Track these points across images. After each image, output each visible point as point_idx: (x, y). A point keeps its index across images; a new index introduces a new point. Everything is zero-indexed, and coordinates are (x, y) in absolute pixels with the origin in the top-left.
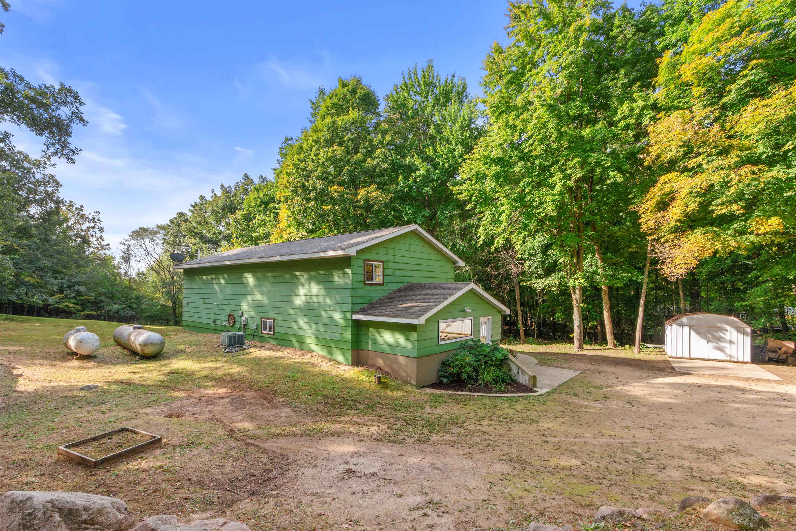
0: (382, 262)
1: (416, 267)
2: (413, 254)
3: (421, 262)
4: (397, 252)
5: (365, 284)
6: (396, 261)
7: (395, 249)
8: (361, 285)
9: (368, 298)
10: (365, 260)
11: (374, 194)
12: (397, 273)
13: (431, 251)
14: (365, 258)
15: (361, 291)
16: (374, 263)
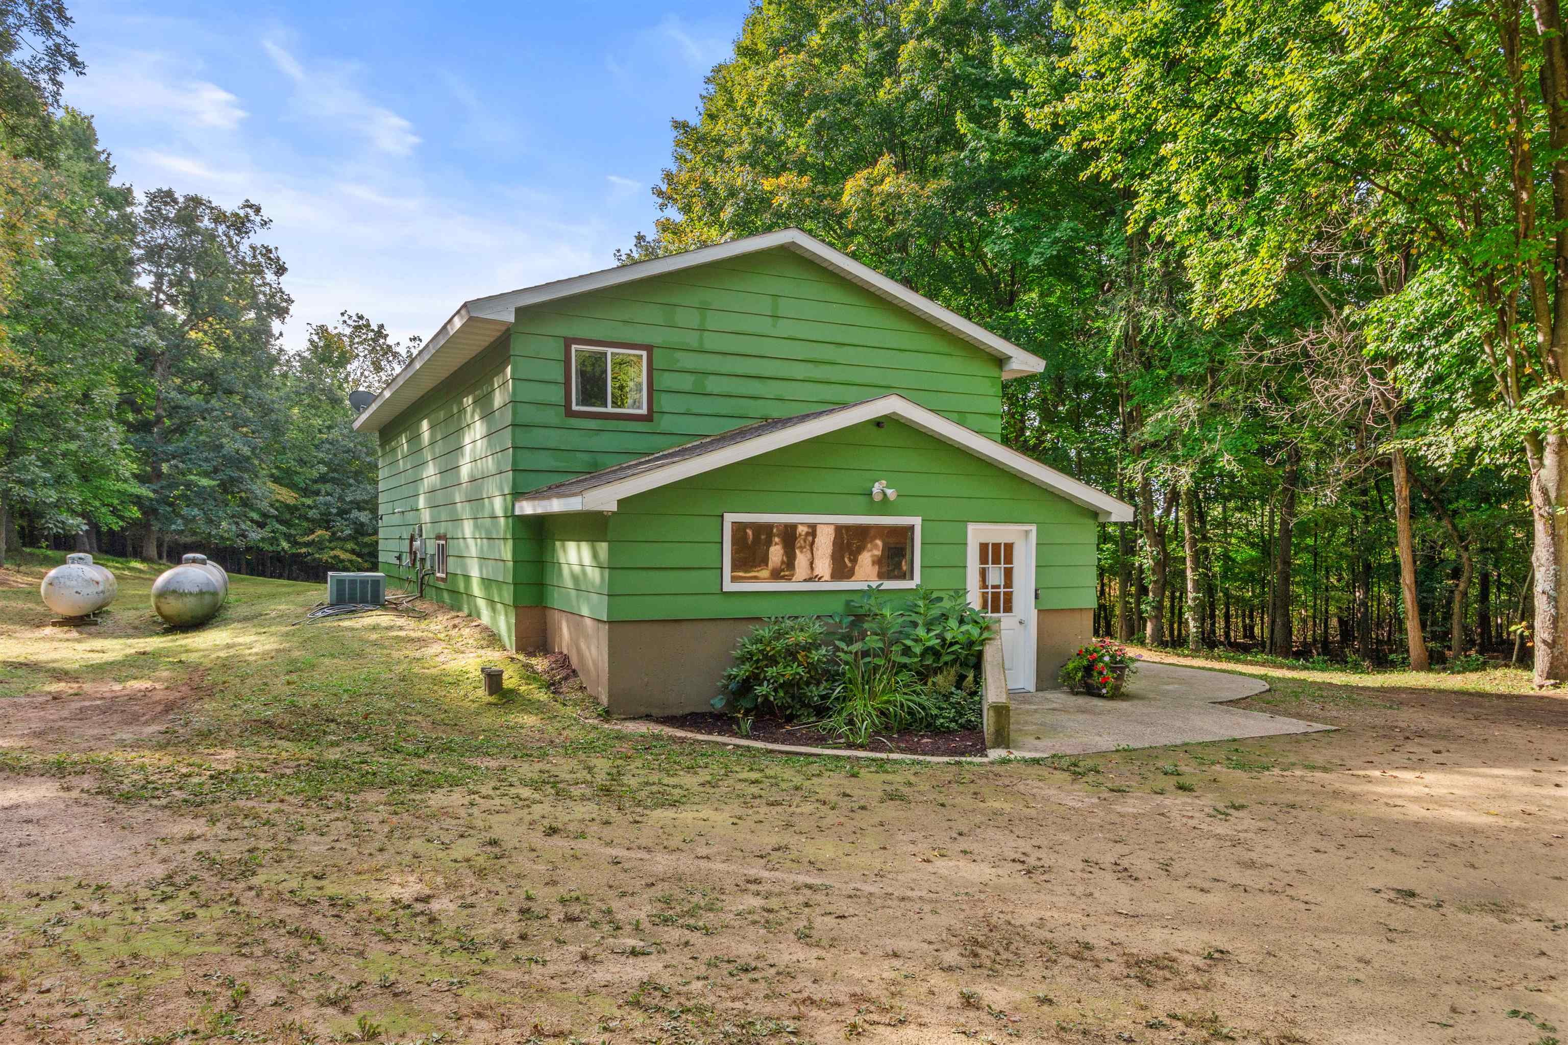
0: (649, 348)
1: (799, 370)
2: (785, 328)
3: (829, 353)
4: (714, 321)
5: (570, 413)
6: (708, 346)
7: (703, 309)
8: (553, 416)
9: (586, 457)
10: (569, 342)
11: (888, 186)
12: (713, 385)
13: (891, 322)
14: (570, 334)
15: (552, 432)
16: (610, 351)
